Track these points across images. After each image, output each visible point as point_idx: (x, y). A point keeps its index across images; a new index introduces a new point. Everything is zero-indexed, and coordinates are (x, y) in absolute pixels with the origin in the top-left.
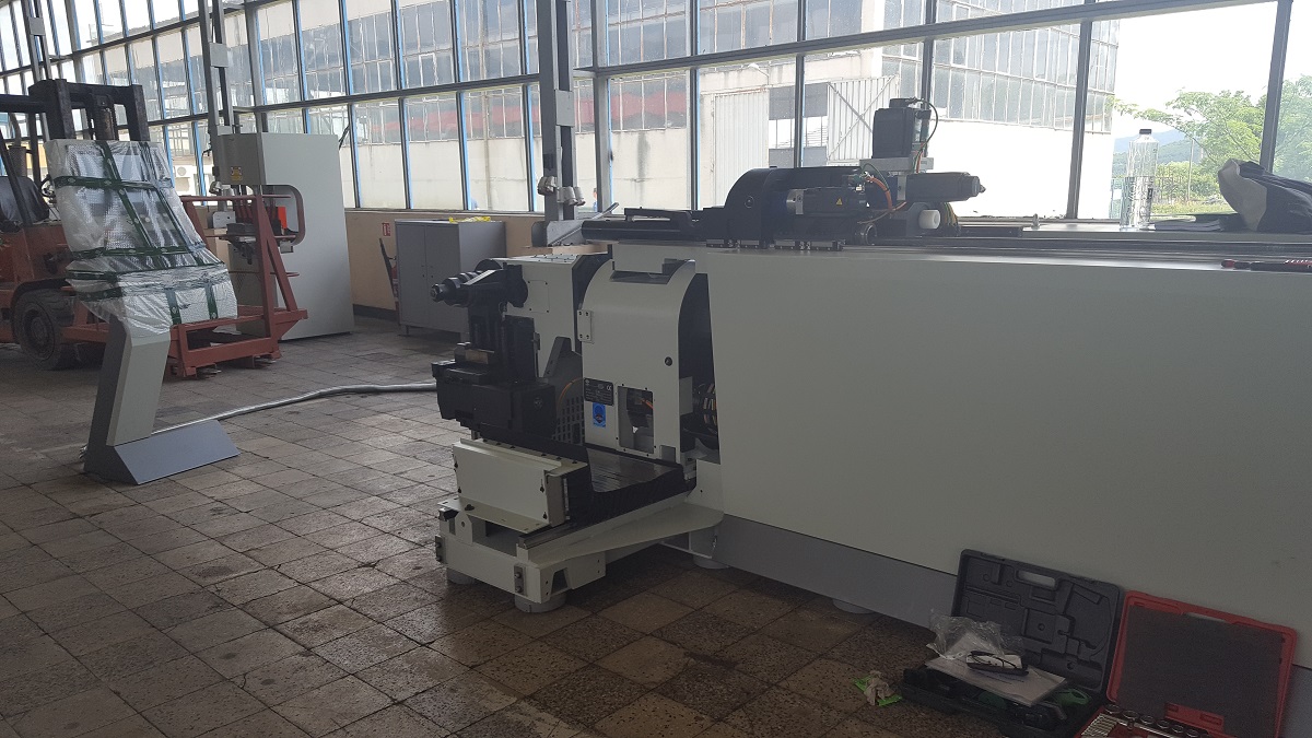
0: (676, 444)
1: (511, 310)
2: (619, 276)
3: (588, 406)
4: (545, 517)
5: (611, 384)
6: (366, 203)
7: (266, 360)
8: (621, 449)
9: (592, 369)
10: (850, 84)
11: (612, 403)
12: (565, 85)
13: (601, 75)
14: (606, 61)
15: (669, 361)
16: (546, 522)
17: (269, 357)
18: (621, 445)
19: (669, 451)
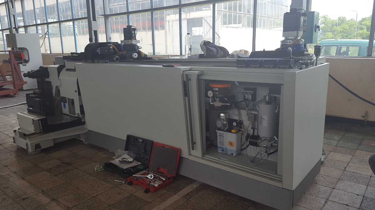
0: (79, 113)
1: (47, 80)
2: (68, 70)
3: (62, 103)
4: (34, 130)
5: (66, 98)
6: (53, 52)
7: (14, 95)
8: (69, 114)
9: (62, 95)
10: (208, 18)
11: (67, 103)
12: (94, 19)
13: (106, 17)
14: (108, 13)
15: (76, 91)
16: (34, 132)
17: (15, 94)
18: (70, 113)
19: (78, 114)
